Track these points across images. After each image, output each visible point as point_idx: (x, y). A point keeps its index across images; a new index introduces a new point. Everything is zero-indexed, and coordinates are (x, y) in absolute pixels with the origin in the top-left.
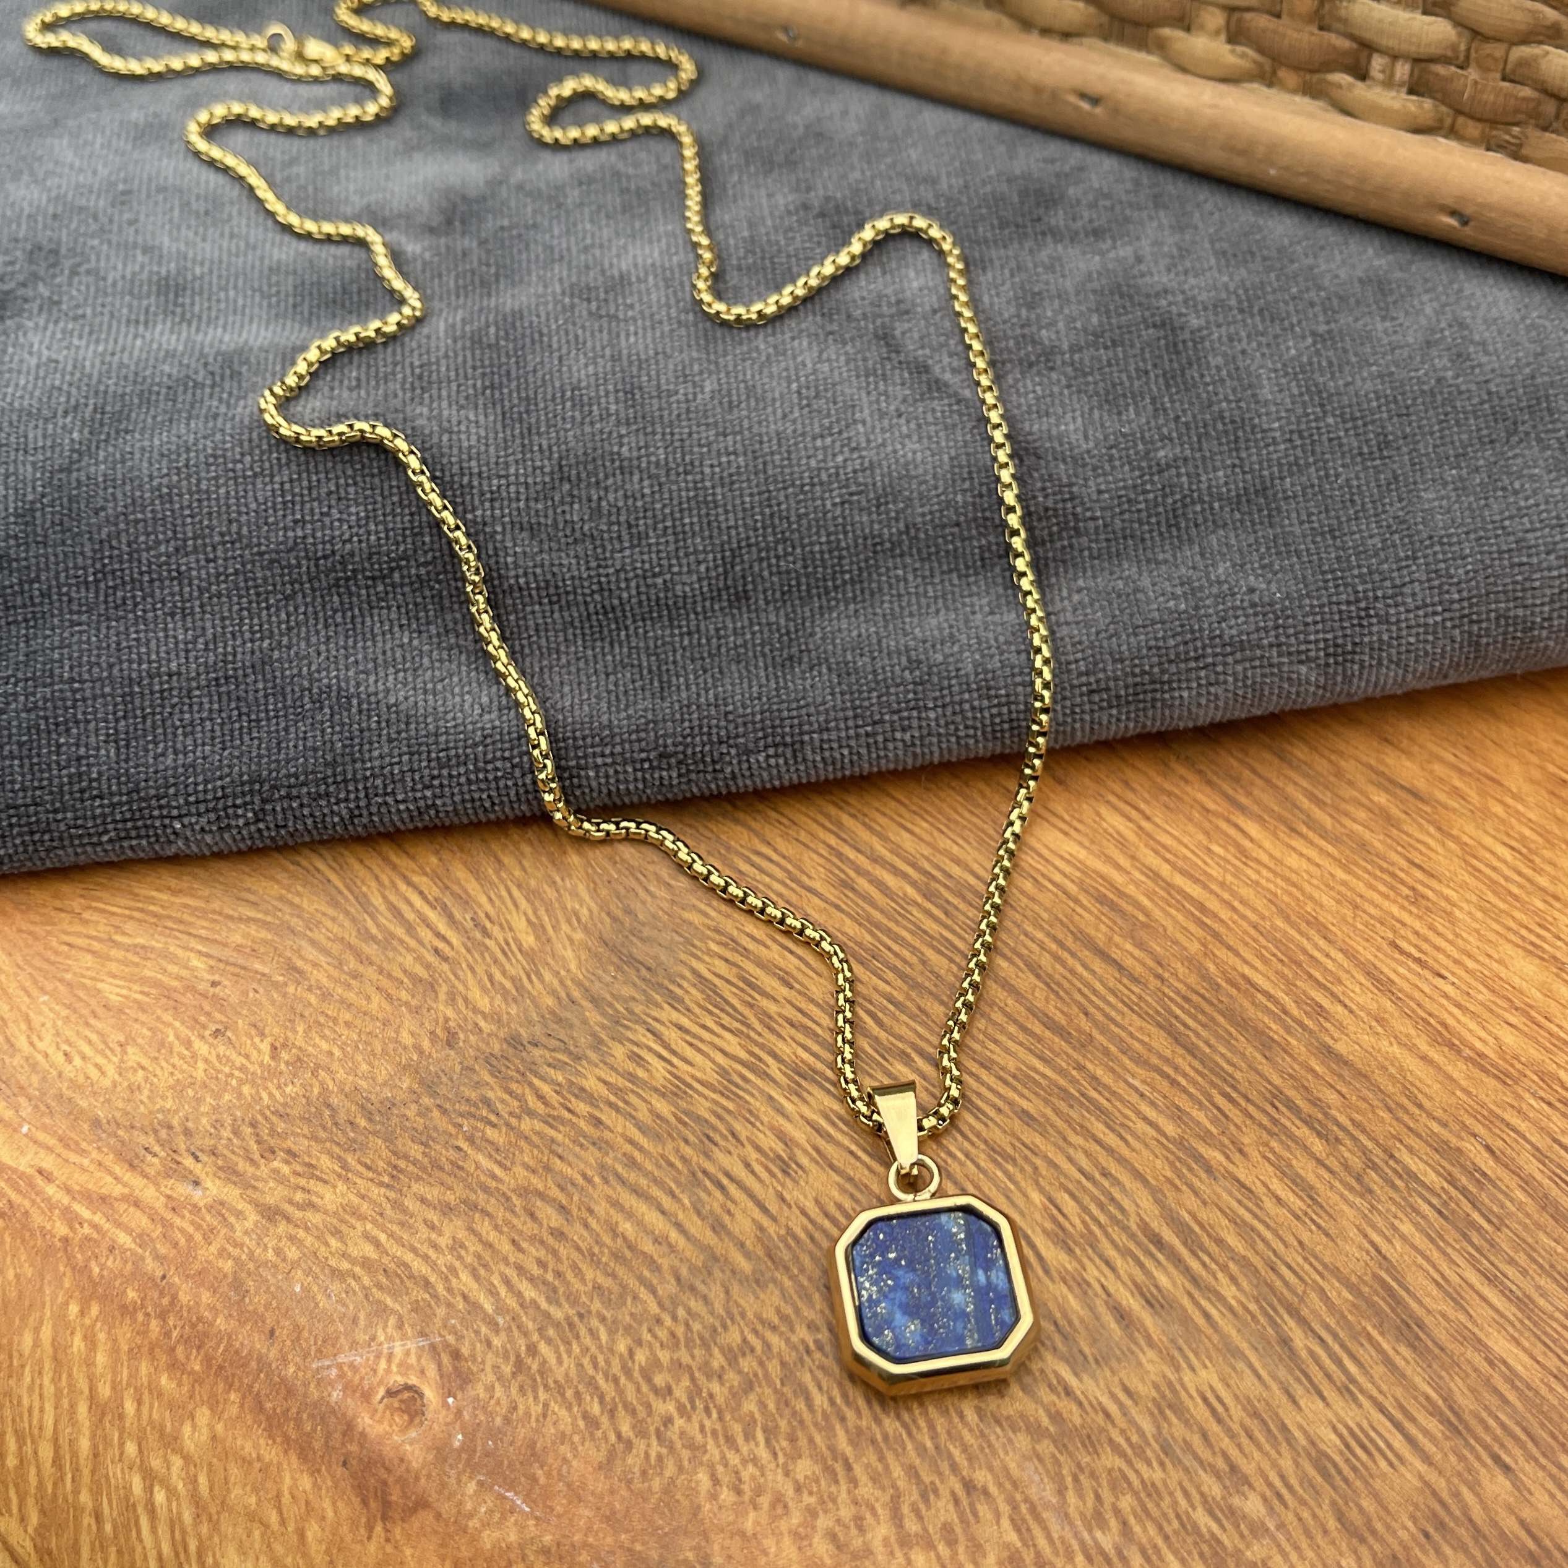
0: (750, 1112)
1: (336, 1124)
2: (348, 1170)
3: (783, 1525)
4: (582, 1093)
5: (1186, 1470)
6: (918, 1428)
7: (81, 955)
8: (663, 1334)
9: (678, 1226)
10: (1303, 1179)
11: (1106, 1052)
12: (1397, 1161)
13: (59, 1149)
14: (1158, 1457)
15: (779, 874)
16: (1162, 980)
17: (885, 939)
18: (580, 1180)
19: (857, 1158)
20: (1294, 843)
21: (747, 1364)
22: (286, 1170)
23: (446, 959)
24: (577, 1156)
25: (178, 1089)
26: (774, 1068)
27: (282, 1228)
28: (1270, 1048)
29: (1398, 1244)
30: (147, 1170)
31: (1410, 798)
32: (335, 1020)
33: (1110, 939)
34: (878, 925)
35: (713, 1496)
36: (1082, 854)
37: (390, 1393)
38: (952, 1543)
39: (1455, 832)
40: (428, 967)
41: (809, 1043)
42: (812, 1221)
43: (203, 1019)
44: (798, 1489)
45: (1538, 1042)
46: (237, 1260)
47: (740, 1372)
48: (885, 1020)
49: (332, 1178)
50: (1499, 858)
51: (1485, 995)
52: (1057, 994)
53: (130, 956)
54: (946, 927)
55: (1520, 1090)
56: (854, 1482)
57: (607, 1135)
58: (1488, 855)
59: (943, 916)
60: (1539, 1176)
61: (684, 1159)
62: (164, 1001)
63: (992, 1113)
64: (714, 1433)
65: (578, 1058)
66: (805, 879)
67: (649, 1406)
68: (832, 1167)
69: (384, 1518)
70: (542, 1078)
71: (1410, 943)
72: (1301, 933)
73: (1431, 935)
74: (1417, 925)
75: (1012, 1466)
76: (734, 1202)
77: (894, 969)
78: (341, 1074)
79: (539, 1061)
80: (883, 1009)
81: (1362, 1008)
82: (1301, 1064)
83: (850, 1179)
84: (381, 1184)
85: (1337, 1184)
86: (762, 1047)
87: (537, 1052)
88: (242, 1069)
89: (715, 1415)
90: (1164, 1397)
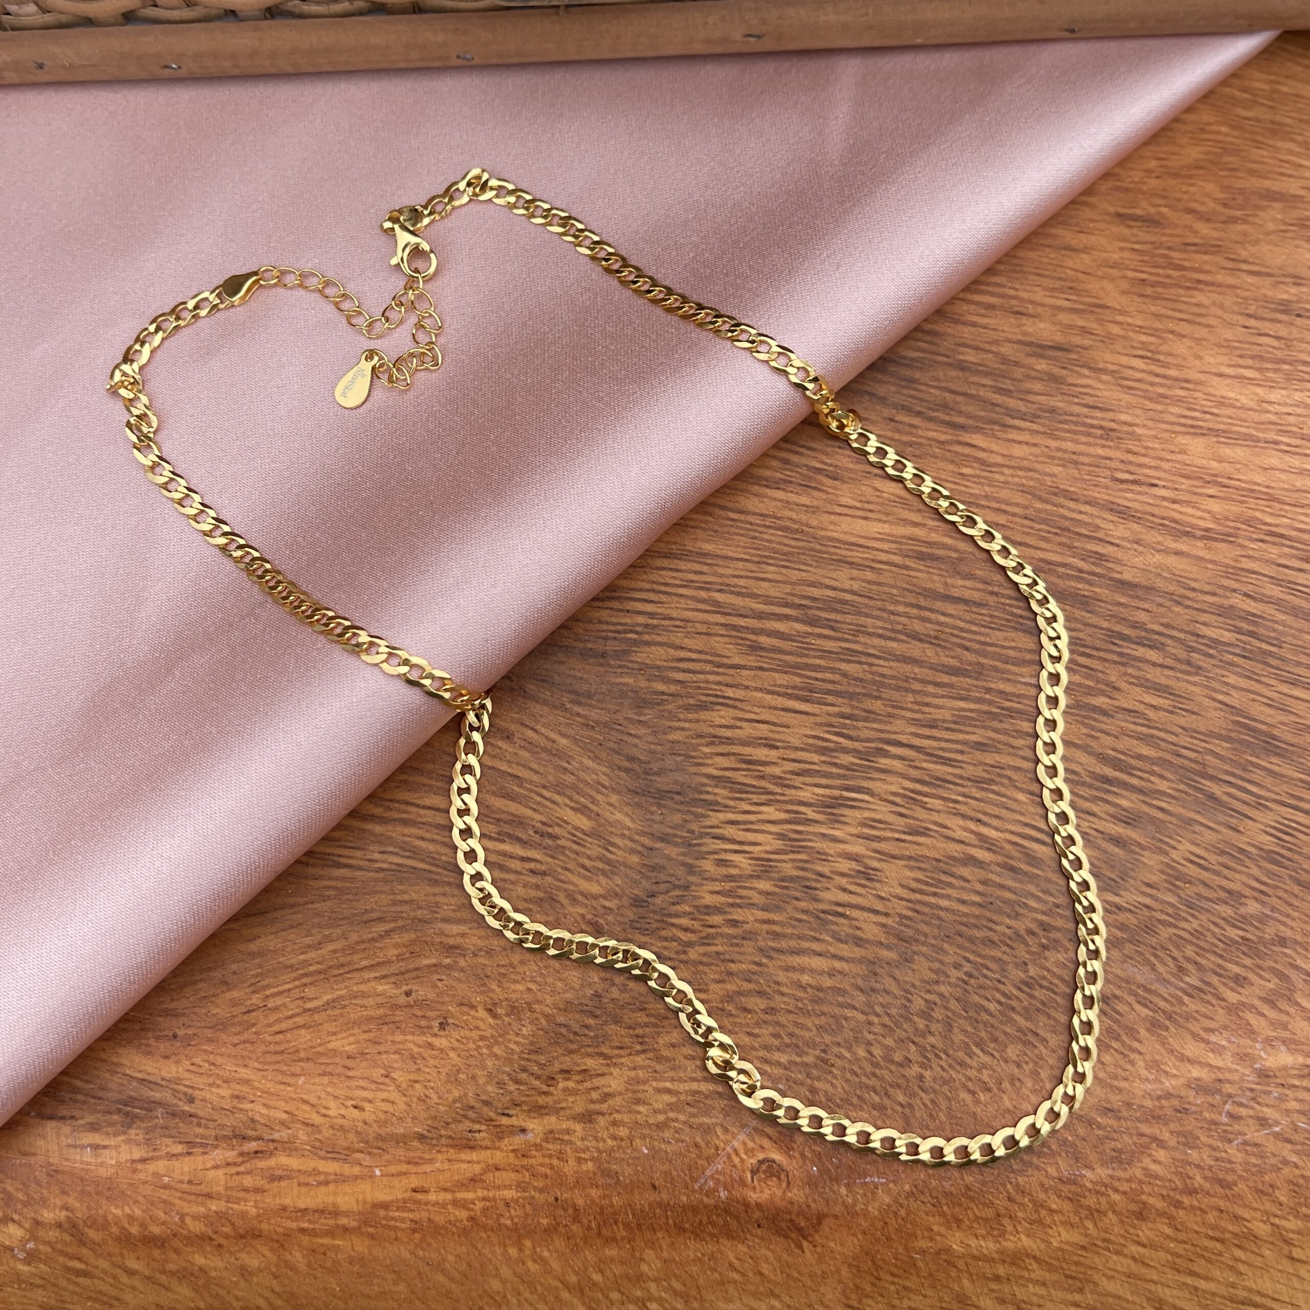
0: (818, 853)
1: (576, 1033)
2: (610, 1058)
3: (1025, 1091)
4: (709, 910)
5: (1208, 911)
6: (1056, 985)
7: (295, 1032)
8: (878, 1029)
9: (834, 956)
10: (1160, 684)
11: (996, 669)
12: (1203, 637)
13: (412, 1168)
14: (1189, 913)
15: (708, 667)
16: (996, 594)
17: (808, 673)
18: (756, 968)
19: (904, 841)
20: (1010, 436)
21: (938, 1014)
22: (571, 1084)
23: (544, 874)
24: (739, 953)
25: (453, 1079)
26: (810, 813)
27: (602, 1121)
28: (1087, 604)
29: (1233, 693)
30: (484, 1143)
31: (1060, 354)
32: (511, 965)
33: (946, 584)
34: (797, 666)
35: (977, 1102)
36: (886, 528)
37: (754, 1172)
38: (1117, 1038)
39: (1101, 366)
40: (537, 887)
41: (817, 780)
42: (909, 901)
43: (423, 1023)
44: (1019, 1066)
45: (1233, 500)
46: (592, 1159)
47: (938, 1021)
48: (851, 733)
49: (605, 1070)
50: (1138, 370)
51: (1186, 484)
52: (939, 645)
53: (329, 1012)
54: (840, 639)
55: (1240, 541)
56: (1044, 1040)
57: (746, 927)
58: (1131, 372)
59: (831, 633)
60: (1282, 596)
61: (804, 911)
62: (385, 1028)
63: (959, 757)
64: (951, 1066)
65: (687, 888)
66: (725, 660)
67: (904, 1076)
68: (893, 857)
69: (805, 1238)
70: (677, 916)
71: (1122, 471)
72: (1055, 505)
73: (1131, 457)
74: (1119, 454)
75: (1119, 972)
76: (855, 919)
77: (829, 692)
78: (549, 1000)
79: (665, 905)
80: (844, 726)
81: (1123, 539)
82: (1111, 604)
83: (910, 858)
84: (638, 1053)
85: (1180, 675)
86: (791, 802)
87: (658, 900)
88: (482, 1038)
89: (943, 1056)
90: (1170, 875)
